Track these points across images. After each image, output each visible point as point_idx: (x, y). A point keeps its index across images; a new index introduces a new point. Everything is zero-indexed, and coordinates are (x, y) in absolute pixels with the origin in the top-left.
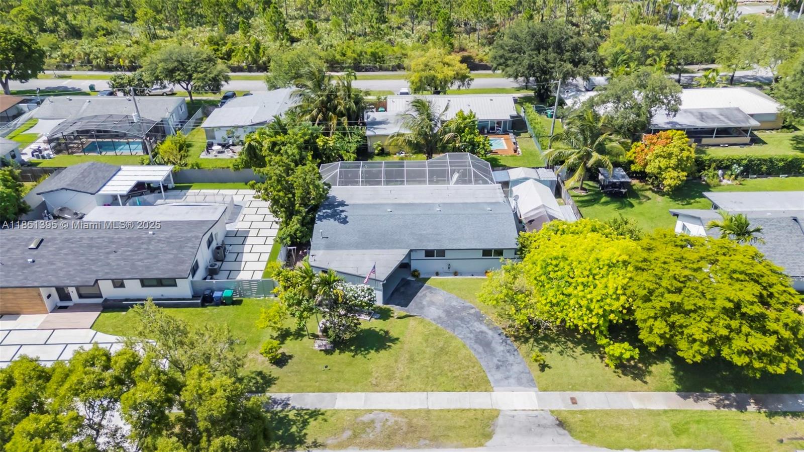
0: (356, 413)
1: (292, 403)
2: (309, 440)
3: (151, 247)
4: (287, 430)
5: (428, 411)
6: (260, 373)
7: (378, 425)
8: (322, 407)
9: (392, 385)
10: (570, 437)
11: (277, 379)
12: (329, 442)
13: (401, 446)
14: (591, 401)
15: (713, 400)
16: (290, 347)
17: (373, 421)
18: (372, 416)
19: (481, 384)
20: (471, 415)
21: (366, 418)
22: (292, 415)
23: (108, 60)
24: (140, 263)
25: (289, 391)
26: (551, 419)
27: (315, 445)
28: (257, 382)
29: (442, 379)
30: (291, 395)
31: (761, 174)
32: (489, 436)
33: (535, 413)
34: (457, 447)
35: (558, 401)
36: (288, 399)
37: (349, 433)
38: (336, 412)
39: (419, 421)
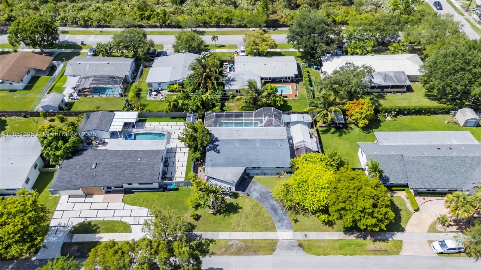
0: (227, 241)
1: (203, 236)
2: (211, 252)
3: (141, 167)
4: (202, 248)
5: (253, 240)
6: (190, 224)
7: (234, 246)
8: (214, 238)
9: (239, 229)
10: (303, 251)
11: (196, 226)
12: (218, 253)
13: (243, 255)
14: (313, 236)
15: (355, 235)
16: (199, 212)
17: (232, 244)
19: (272, 228)
20: (268, 242)
21: (230, 243)
22: (203, 241)
23: (85, 21)
24: (137, 175)
25: (201, 231)
26: (296, 243)
27: (213, 253)
28: (189, 228)
29: (258, 226)
30: (202, 233)
31: (404, 114)
32: (274, 250)
33: (291, 241)
34: (262, 255)
35: (300, 236)
36: (201, 235)
37: (224, 249)
38: (219, 240)
39: (249, 244)
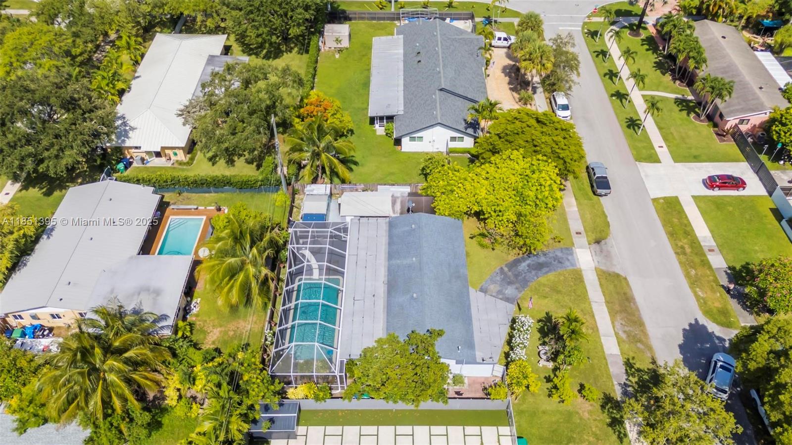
0: (620, 342)
1: (623, 380)
2: (651, 366)
4: (648, 381)
5: (607, 302)
6: (603, 406)
7: (626, 329)
8: (621, 361)
10: (607, 240)
11: (605, 394)
12: (649, 355)
13: (640, 315)
17: (625, 332)
18: (620, 333)
19: (577, 274)
20: (603, 281)
21: (624, 336)
22: (634, 380)
25: (613, 385)
26: (594, 246)
27: (653, 363)
28: (612, 407)
29: (579, 292)
30: (615, 383)
32: (618, 275)
33: (593, 251)
34: (631, 289)
35: (581, 241)
36: (620, 384)
37: (639, 345)
38: (624, 353)
39: (617, 307)
